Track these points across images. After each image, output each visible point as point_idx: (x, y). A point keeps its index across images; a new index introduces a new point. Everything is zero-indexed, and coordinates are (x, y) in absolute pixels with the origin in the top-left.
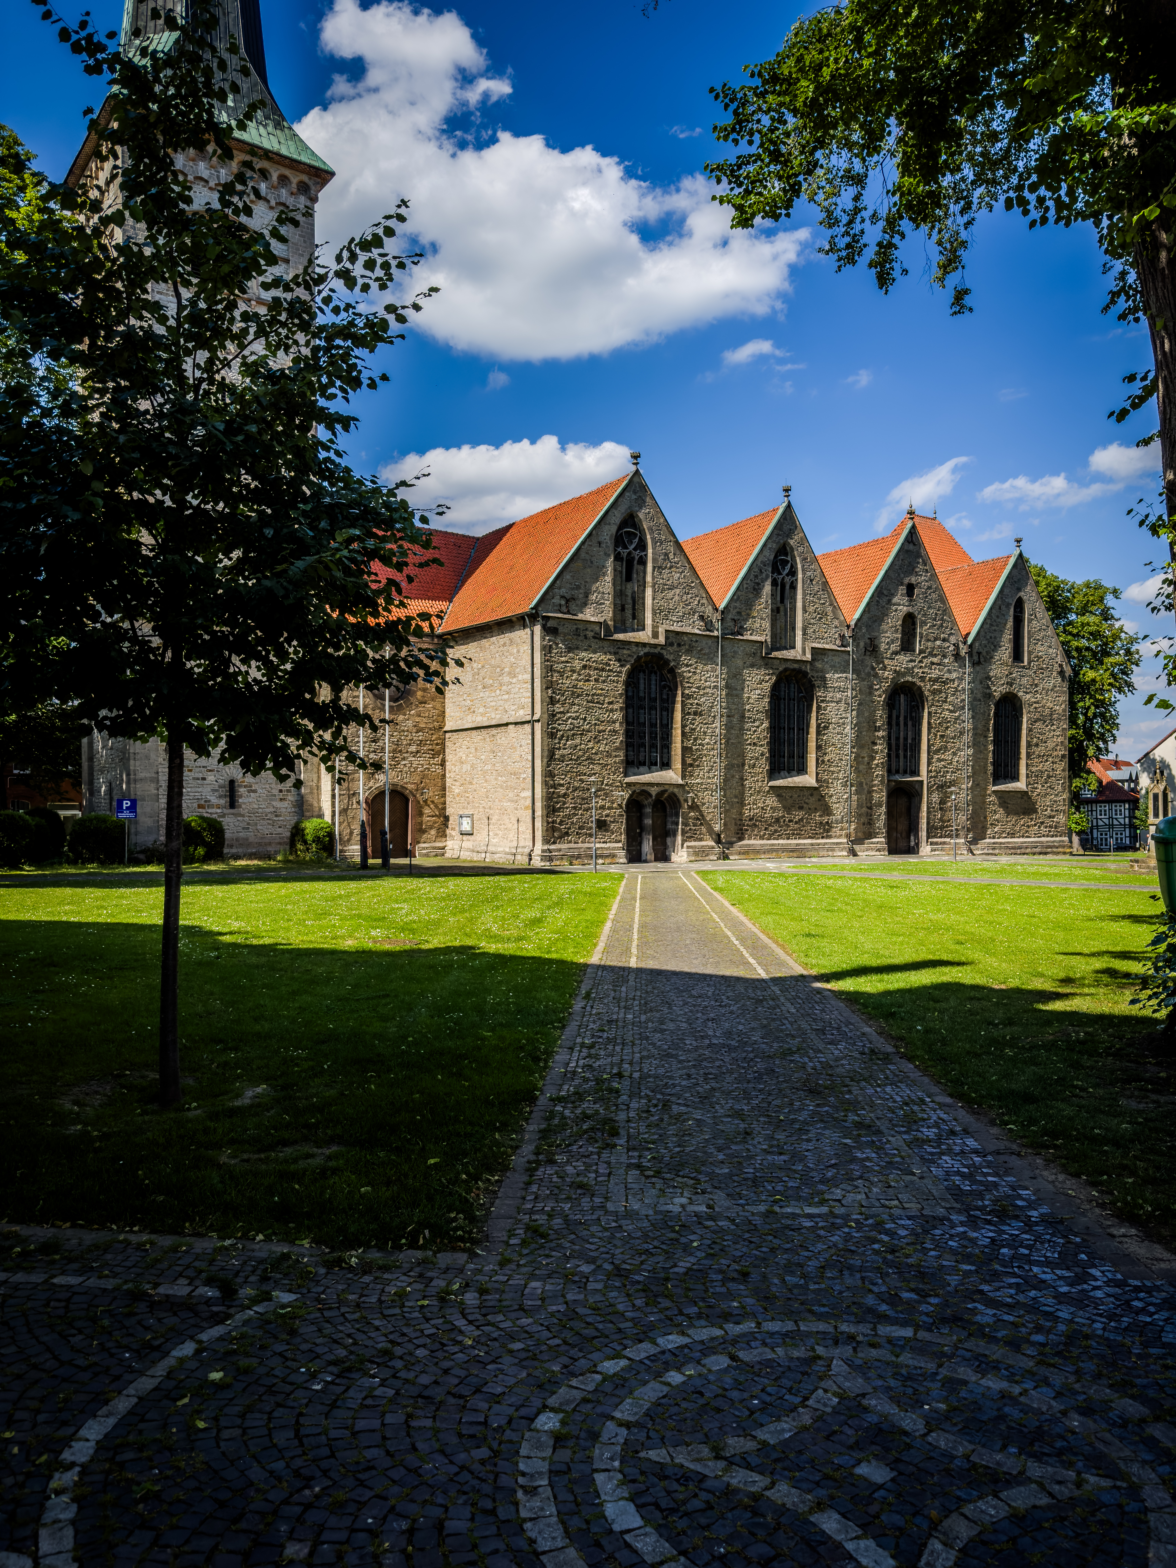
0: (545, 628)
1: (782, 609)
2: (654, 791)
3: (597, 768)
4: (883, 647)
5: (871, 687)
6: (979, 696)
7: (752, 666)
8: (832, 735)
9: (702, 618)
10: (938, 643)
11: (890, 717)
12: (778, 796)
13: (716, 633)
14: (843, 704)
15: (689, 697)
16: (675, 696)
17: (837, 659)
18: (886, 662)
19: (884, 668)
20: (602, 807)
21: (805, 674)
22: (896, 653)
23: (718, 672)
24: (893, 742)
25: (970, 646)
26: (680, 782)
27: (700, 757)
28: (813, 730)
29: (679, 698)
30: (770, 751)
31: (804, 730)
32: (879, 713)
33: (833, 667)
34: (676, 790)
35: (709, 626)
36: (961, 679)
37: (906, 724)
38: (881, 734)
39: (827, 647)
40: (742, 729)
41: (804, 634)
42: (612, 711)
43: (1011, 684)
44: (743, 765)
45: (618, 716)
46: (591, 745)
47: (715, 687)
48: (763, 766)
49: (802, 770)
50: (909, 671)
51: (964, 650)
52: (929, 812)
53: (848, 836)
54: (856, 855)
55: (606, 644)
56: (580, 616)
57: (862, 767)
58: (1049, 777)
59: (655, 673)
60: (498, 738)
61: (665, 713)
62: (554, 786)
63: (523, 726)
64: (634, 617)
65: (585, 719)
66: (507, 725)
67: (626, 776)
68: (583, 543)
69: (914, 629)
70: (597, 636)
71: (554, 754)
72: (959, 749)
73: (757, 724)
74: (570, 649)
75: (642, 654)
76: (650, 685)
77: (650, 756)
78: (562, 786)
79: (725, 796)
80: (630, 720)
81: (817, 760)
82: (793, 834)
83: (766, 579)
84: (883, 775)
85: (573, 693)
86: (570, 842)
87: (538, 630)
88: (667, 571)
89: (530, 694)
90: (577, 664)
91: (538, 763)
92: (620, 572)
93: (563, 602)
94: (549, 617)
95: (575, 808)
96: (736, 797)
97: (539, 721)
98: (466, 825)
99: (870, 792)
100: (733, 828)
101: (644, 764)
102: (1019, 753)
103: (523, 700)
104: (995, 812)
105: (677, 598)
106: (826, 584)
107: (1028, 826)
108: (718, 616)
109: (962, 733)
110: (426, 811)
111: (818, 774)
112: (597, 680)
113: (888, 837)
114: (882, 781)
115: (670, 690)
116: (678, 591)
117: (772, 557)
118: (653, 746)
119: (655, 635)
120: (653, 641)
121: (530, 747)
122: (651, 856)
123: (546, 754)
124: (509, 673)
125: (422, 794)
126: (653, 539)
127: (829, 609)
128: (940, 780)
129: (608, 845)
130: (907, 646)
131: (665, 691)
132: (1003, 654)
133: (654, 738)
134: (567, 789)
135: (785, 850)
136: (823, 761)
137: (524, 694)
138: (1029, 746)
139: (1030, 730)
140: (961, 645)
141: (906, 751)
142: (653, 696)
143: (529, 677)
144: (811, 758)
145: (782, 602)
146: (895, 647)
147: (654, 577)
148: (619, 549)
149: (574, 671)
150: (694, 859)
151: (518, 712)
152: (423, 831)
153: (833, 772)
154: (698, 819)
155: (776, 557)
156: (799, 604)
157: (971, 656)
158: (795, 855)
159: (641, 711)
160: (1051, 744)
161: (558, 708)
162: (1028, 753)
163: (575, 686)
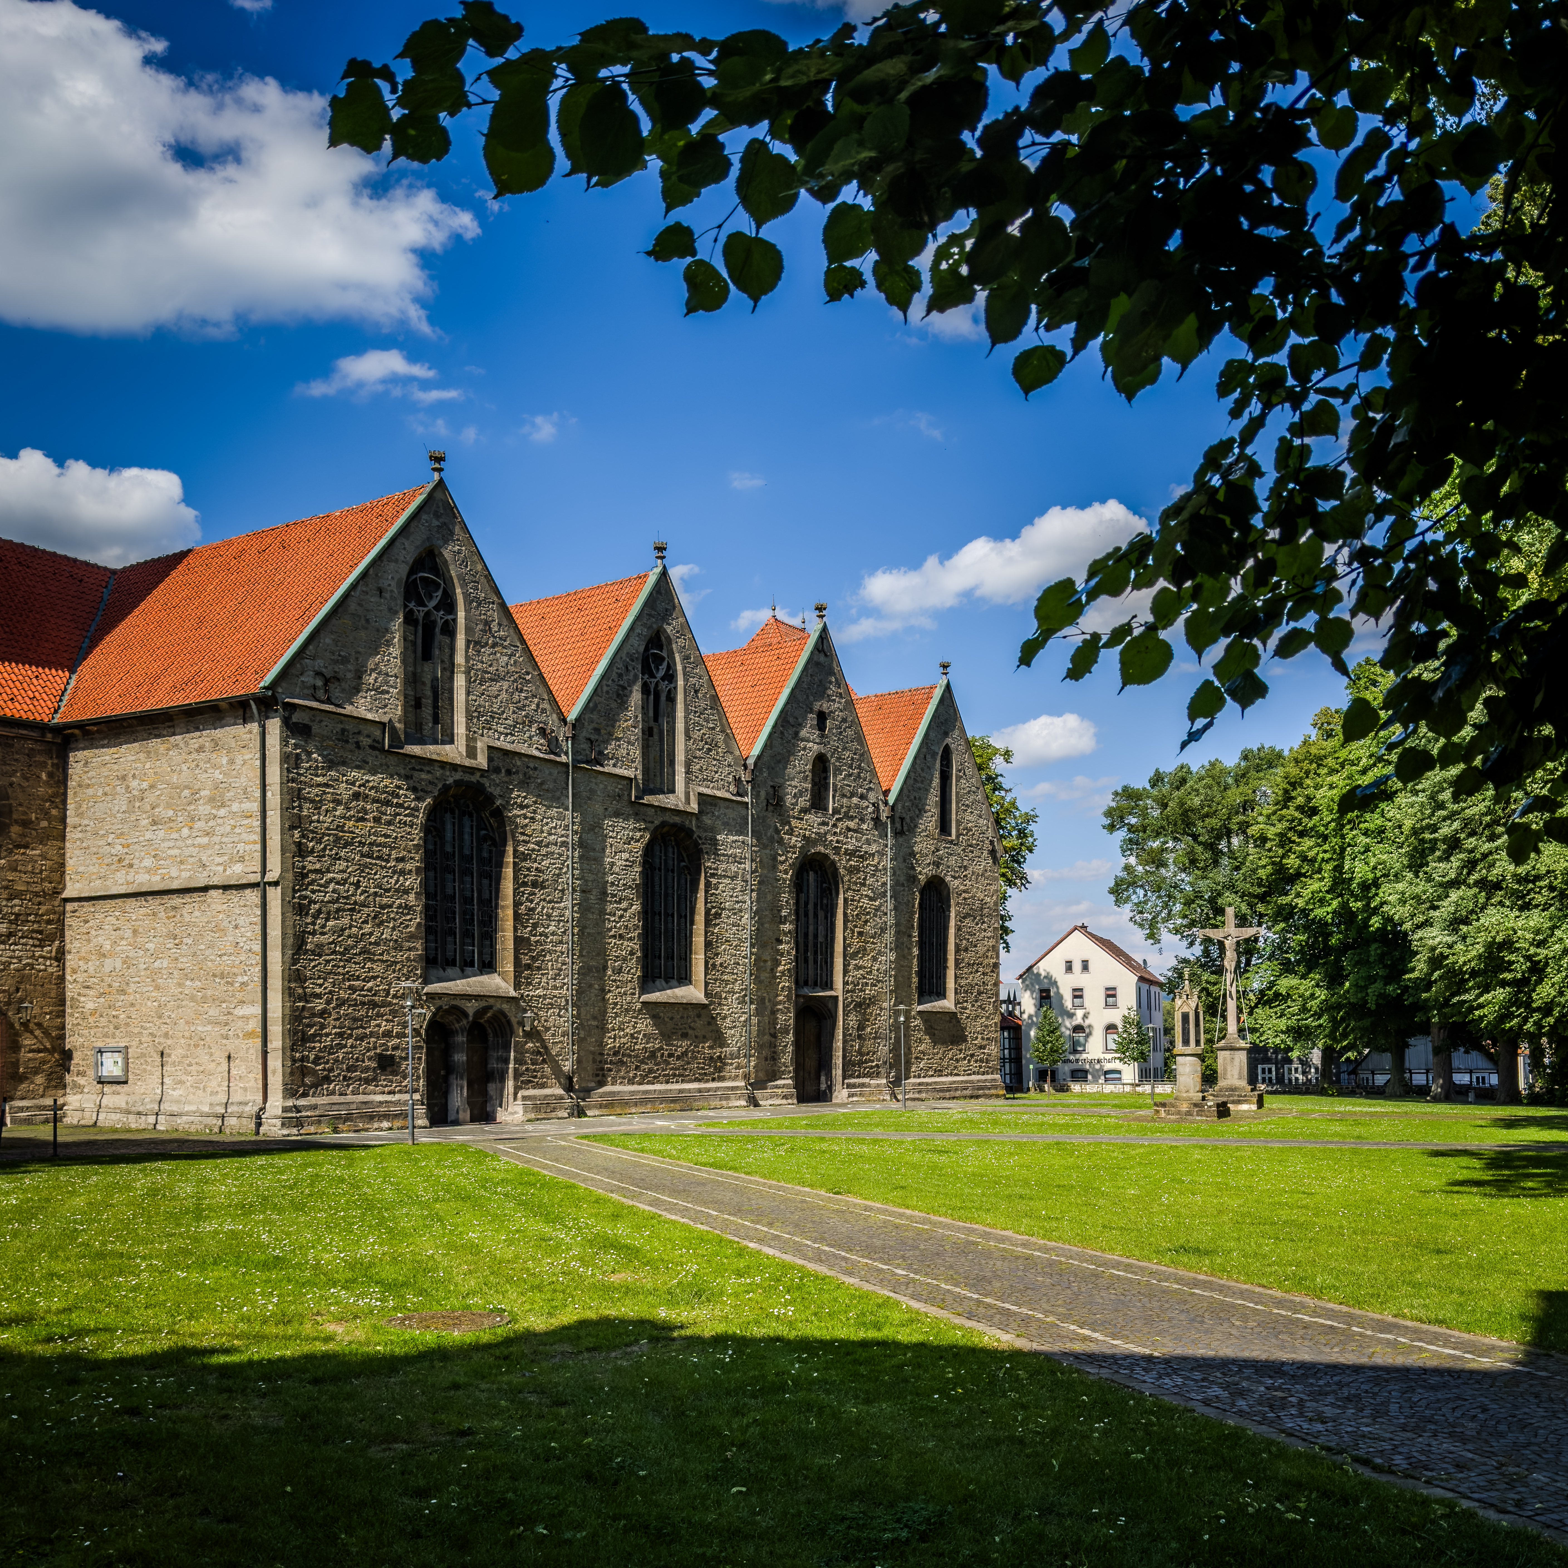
0: (287, 723)
1: (655, 730)
2: (471, 1007)
3: (378, 968)
4: (789, 800)
5: (774, 859)
6: (902, 879)
7: (617, 814)
8: (725, 927)
9: (542, 732)
10: (855, 800)
11: (797, 903)
12: (654, 1017)
13: (563, 759)
14: (739, 882)
15: (525, 857)
16: (503, 853)
17: (731, 814)
18: (794, 822)
19: (791, 832)
20: (388, 1034)
21: (689, 833)
22: (804, 811)
23: (568, 820)
24: (801, 940)
25: (893, 808)
26: (513, 993)
27: (542, 954)
28: (700, 918)
29: (509, 859)
30: (645, 948)
32: (785, 896)
33: (726, 824)
34: (505, 1007)
35: (553, 746)
36: (882, 854)
37: (816, 915)
38: (787, 927)
39: (719, 794)
40: (603, 912)
41: (688, 772)
42: (402, 872)
43: (937, 864)
44: (605, 968)
45: (412, 881)
46: (367, 928)
47: (564, 844)
48: (633, 970)
49: (684, 978)
50: (821, 838)
51: (884, 815)
52: (845, 1042)
53: (746, 1077)
54: (756, 1105)
55: (392, 760)
56: (349, 709)
57: (764, 976)
58: (980, 993)
59: (471, 815)
60: (184, 912)
61: (486, 882)
62: (305, 998)
63: (248, 891)
64: (436, 720)
65: (357, 885)
66: (205, 889)
67: (426, 982)
68: (353, 586)
69: (826, 778)
70: (377, 746)
71: (304, 942)
72: (880, 953)
73: (624, 905)
74: (331, 764)
75: (450, 781)
76: (461, 833)
77: (463, 951)
78: (318, 996)
79: (578, 1016)
80: (432, 889)
81: (706, 963)
82: (674, 1075)
83: (634, 682)
84: (789, 988)
85: (337, 839)
86: (333, 1093)
87: (274, 726)
88: (487, 650)
89: (257, 837)
90: (344, 791)
91: (275, 958)
92: (414, 643)
93: (319, 683)
94: (294, 706)
95: (340, 1035)
96: (594, 1018)
97: (276, 884)
98: (111, 1066)
99: (774, 1012)
100: (590, 1067)
101: (453, 963)
102: (946, 960)
103: (241, 846)
104: (921, 1041)
105: (504, 696)
106: (715, 698)
107: (957, 1061)
108: (566, 731)
109: (883, 930)
110: (28, 1041)
111: (707, 984)
112: (377, 820)
113: (796, 1078)
114: (788, 997)
115: (494, 844)
116: (505, 685)
117: (642, 649)
118: (467, 934)
119: (471, 752)
120: (468, 762)
121: (258, 928)
122: (466, 1115)
123: (290, 941)
124: (211, 800)
125: (19, 1010)
126: (466, 595)
127: (721, 737)
128: (858, 997)
129: (397, 1097)
130: (818, 803)
131: (485, 846)
132: (929, 821)
133: (468, 921)
134: (328, 1002)
135: (663, 1100)
136: (714, 965)
137: (244, 836)
138: (958, 950)
139: (959, 929)
140: (882, 807)
141: (816, 953)
142: (467, 852)
143: (256, 806)
144: (698, 960)
145: (656, 719)
146: (804, 802)
147: (467, 658)
148: (412, 605)
149: (338, 802)
150: (533, 1116)
151: (238, 868)
152: (22, 1079)
153: (727, 982)
154: (539, 1053)
155: (647, 649)
156: (680, 726)
157: (893, 823)
158: (678, 1106)
159: (450, 877)
160: (981, 949)
161: (311, 863)
162: (956, 960)
163: (341, 828)
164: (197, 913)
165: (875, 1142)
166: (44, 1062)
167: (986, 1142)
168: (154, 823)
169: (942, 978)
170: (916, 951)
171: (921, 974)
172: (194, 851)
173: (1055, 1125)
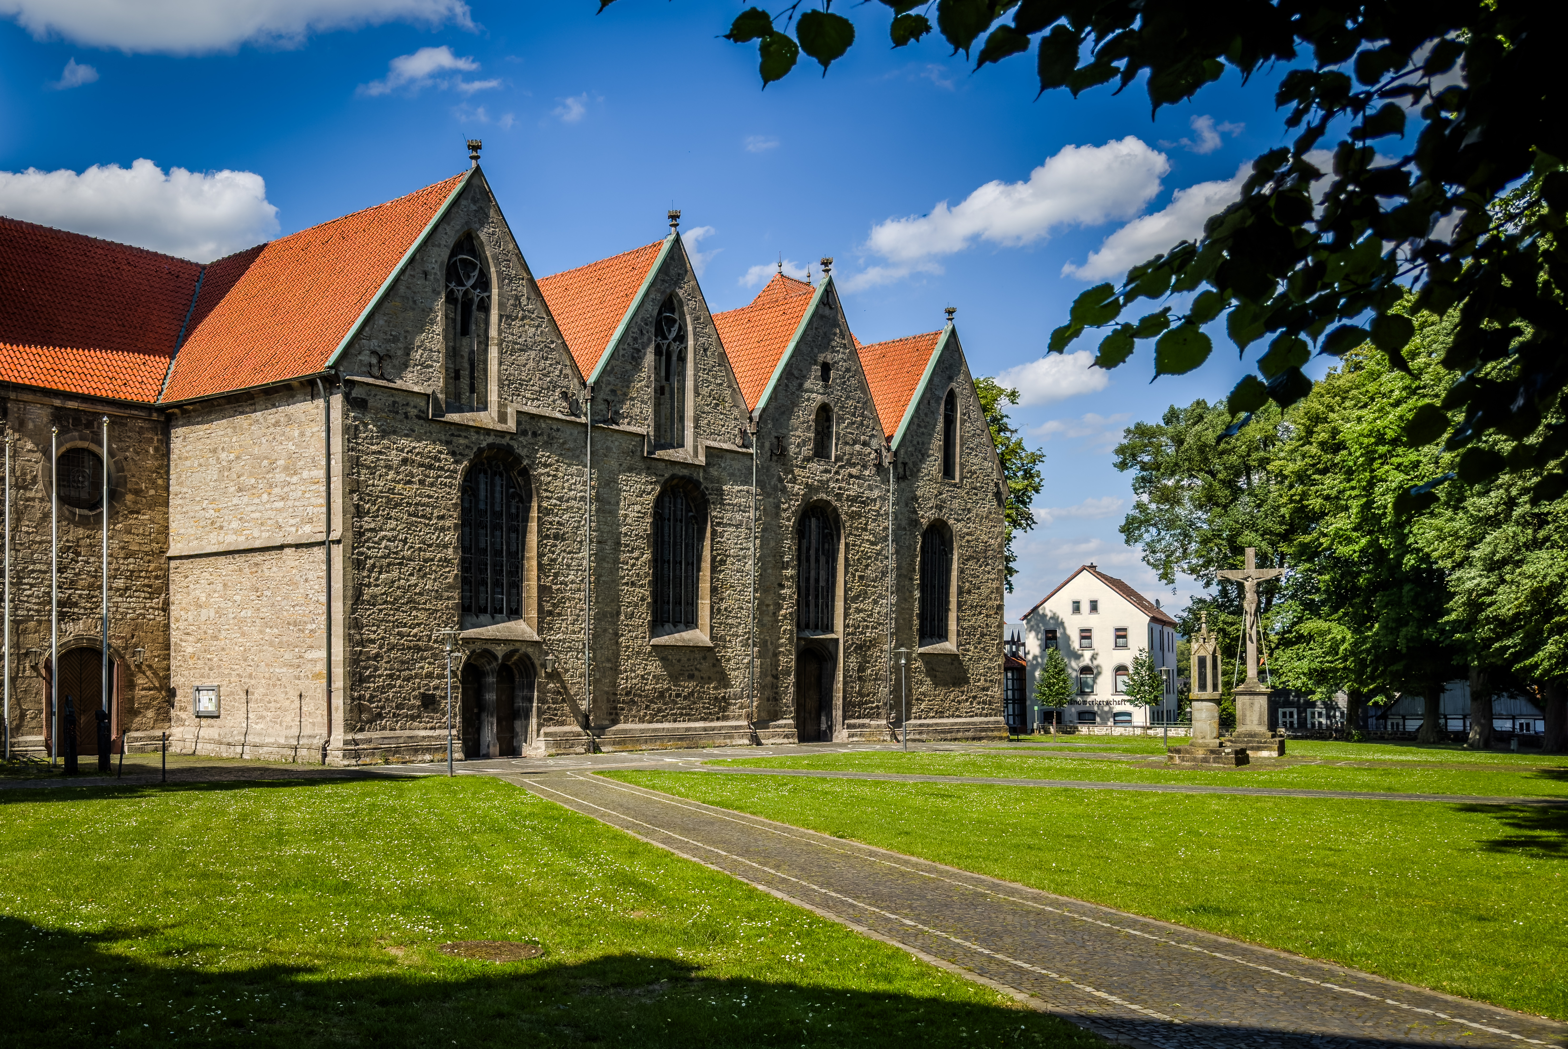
0: (347, 398)
1: (667, 389)
2: (500, 651)
3: (422, 616)
4: (792, 449)
5: (777, 507)
6: (904, 523)
7: (630, 469)
8: (729, 573)
9: (565, 396)
10: (857, 447)
11: (799, 549)
12: (662, 659)
13: (583, 419)
14: (743, 530)
15: (548, 512)
16: (529, 509)
17: (737, 465)
18: (797, 471)
19: (794, 481)
20: (430, 675)
21: (697, 485)
22: (808, 459)
23: (586, 477)
24: (803, 584)
25: (896, 454)
26: (536, 638)
27: (562, 601)
28: (706, 565)
29: (534, 514)
30: (655, 594)
31: (695, 564)
32: (787, 542)
33: (731, 475)
34: (530, 650)
35: (574, 409)
36: (883, 499)
37: (817, 560)
38: (789, 572)
39: (725, 446)
40: (616, 561)
41: (696, 427)
42: (443, 529)
43: (940, 508)
44: (618, 613)
45: (451, 537)
46: (413, 580)
47: (583, 499)
48: (644, 615)
49: (691, 622)
50: (824, 486)
51: (887, 460)
52: (845, 683)
53: (749, 716)
54: (759, 744)
55: (435, 427)
56: (399, 384)
57: (767, 619)
58: (983, 635)
59: (501, 475)
60: (265, 568)
61: (514, 535)
62: (361, 643)
63: (316, 549)
64: (472, 390)
65: (405, 541)
66: (281, 547)
67: (462, 628)
68: (403, 271)
69: (829, 427)
70: (422, 416)
71: (361, 594)
72: (881, 596)
73: (636, 554)
74: (384, 433)
75: (484, 444)
76: (493, 492)
77: (493, 600)
78: (373, 641)
79: (594, 659)
80: (467, 544)
81: (712, 607)
82: (681, 714)
83: (648, 345)
84: (791, 631)
85: (389, 500)
86: (384, 728)
87: (337, 401)
88: (518, 323)
89: (323, 501)
90: (395, 457)
91: (338, 607)
92: (454, 320)
93: (374, 361)
94: (353, 383)
95: (390, 676)
96: (609, 660)
97: (338, 542)
98: (207, 703)
99: (776, 655)
100: (604, 706)
101: (485, 611)
102: (948, 602)
103: (310, 509)
104: (922, 683)
105: (531, 364)
106: (723, 356)
107: (959, 702)
108: (586, 394)
109: (884, 574)
110: (141, 681)
111: (712, 628)
112: (422, 482)
113: (797, 718)
114: (790, 640)
115: (521, 500)
116: (533, 354)
117: (655, 313)
118: (497, 584)
119: (502, 418)
120: (500, 427)
121: (324, 582)
122: (495, 749)
123: (350, 593)
124: (286, 468)
125: (134, 654)
126: (499, 273)
127: (728, 392)
128: (858, 639)
129: (437, 732)
130: (821, 451)
131: (514, 502)
132: (933, 465)
133: (497, 571)
134: (381, 647)
135: (671, 738)
136: (719, 610)
137: (313, 500)
138: (960, 592)
139: (961, 571)
140: (884, 453)
141: (817, 597)
142: (498, 509)
143: (321, 473)
144: (704, 605)
145: (667, 378)
146: (808, 450)
147: (500, 332)
148: (452, 285)
149: (389, 467)
150: (553, 751)
151: (308, 528)
152: (135, 713)
153: (731, 626)
154: (559, 693)
155: (660, 313)
156: (690, 384)
157: (895, 468)
158: (684, 744)
159: (483, 532)
160: (985, 591)
161: (367, 523)
162: (959, 603)
163: (391, 490)
164: (274, 569)
165: (877, 784)
166: (154, 699)
167: (991, 786)
168: (240, 490)
169: (944, 620)
170: (917, 594)
171: (922, 616)
172: (271, 514)
173: (1062, 770)
